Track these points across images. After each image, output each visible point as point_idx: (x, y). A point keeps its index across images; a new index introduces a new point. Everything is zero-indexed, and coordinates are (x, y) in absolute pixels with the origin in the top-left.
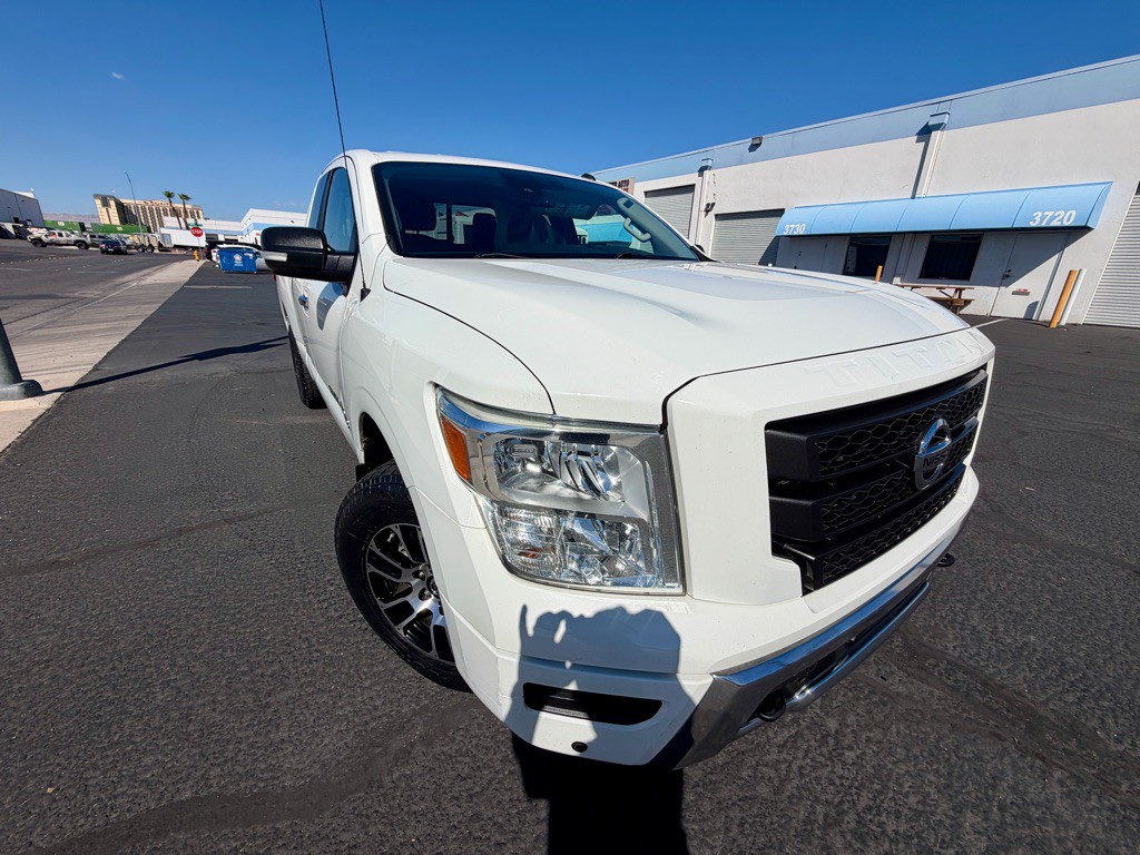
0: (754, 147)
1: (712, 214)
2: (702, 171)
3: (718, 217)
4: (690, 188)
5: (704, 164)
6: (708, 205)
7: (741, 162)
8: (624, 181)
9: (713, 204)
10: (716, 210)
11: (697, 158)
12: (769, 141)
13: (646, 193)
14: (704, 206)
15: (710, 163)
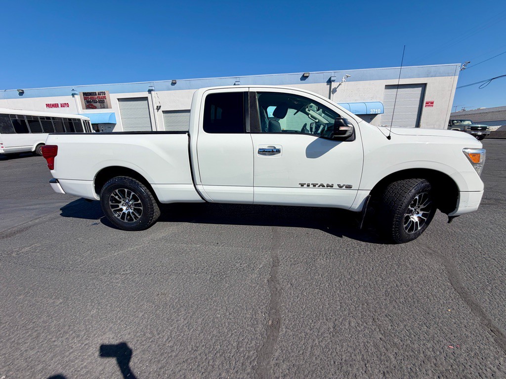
0: (173, 84)
1: (160, 111)
2: (150, 91)
3: (163, 112)
4: (146, 99)
5: (151, 88)
6: (157, 107)
7: (169, 89)
8: (102, 92)
9: (160, 106)
10: (162, 109)
11: (147, 85)
12: (179, 82)
13: (118, 99)
14: (155, 107)
15: (153, 88)
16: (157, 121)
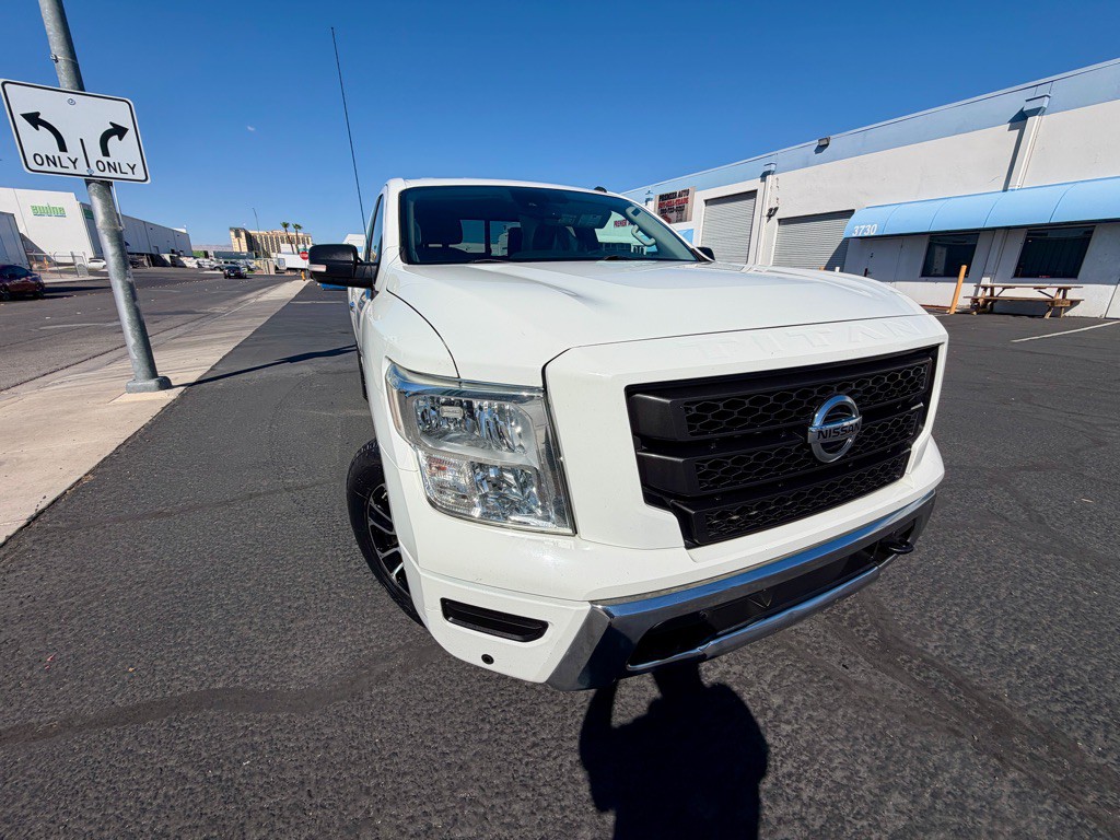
0: (820, 149)
1: (774, 219)
2: (764, 176)
3: (781, 221)
4: (752, 194)
5: (767, 168)
6: (771, 210)
7: (806, 165)
8: (685, 191)
9: (776, 209)
10: (779, 215)
11: (759, 165)
12: (837, 142)
13: (706, 201)
14: (766, 212)
15: (773, 168)
16: (761, 245)
